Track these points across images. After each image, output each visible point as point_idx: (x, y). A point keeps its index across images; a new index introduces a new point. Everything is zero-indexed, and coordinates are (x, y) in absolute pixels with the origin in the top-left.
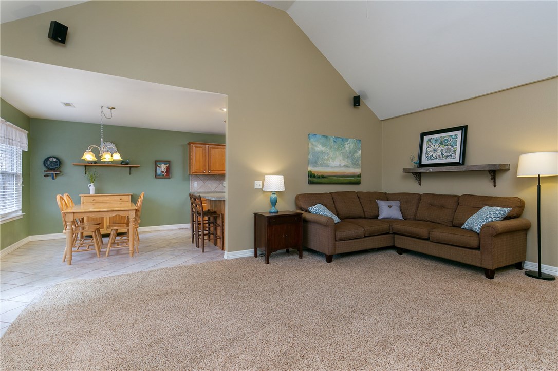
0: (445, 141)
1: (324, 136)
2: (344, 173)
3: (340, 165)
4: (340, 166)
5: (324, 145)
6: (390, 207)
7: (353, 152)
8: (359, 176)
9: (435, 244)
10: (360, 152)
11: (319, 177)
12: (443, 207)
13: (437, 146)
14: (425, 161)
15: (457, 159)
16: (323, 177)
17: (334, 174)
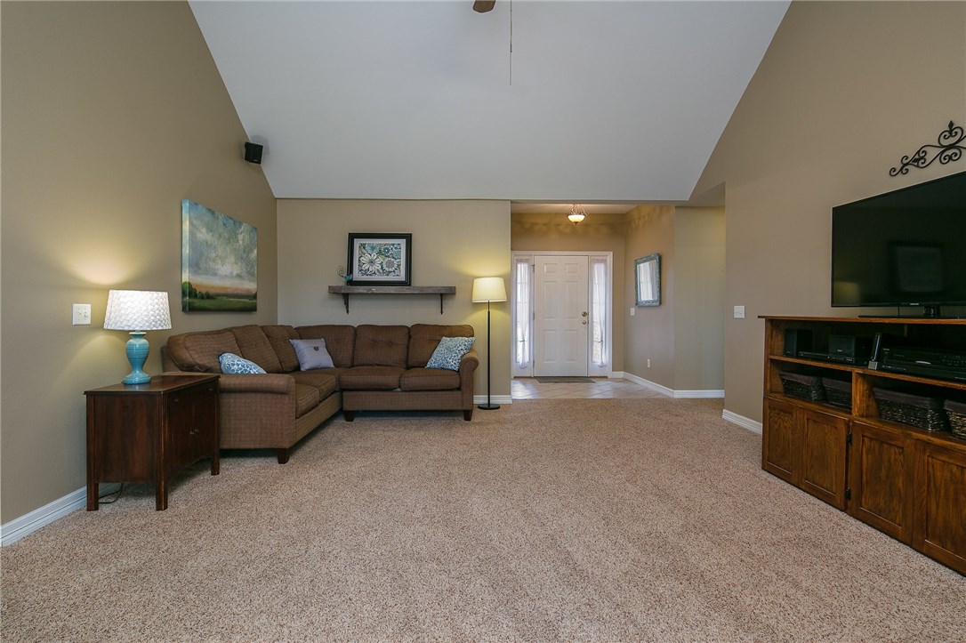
0: (384, 251)
1: (210, 210)
2: (236, 289)
3: (231, 273)
4: (232, 277)
5: (210, 230)
6: (316, 349)
7: (247, 250)
8: (255, 297)
9: (407, 393)
10: (255, 251)
11: (202, 297)
12: (390, 344)
13: (374, 255)
14: (357, 276)
15: (402, 277)
16: (209, 297)
17: (223, 292)
